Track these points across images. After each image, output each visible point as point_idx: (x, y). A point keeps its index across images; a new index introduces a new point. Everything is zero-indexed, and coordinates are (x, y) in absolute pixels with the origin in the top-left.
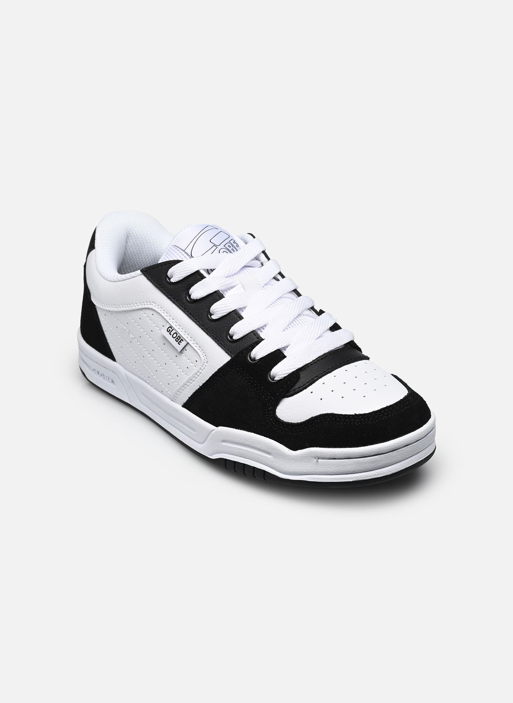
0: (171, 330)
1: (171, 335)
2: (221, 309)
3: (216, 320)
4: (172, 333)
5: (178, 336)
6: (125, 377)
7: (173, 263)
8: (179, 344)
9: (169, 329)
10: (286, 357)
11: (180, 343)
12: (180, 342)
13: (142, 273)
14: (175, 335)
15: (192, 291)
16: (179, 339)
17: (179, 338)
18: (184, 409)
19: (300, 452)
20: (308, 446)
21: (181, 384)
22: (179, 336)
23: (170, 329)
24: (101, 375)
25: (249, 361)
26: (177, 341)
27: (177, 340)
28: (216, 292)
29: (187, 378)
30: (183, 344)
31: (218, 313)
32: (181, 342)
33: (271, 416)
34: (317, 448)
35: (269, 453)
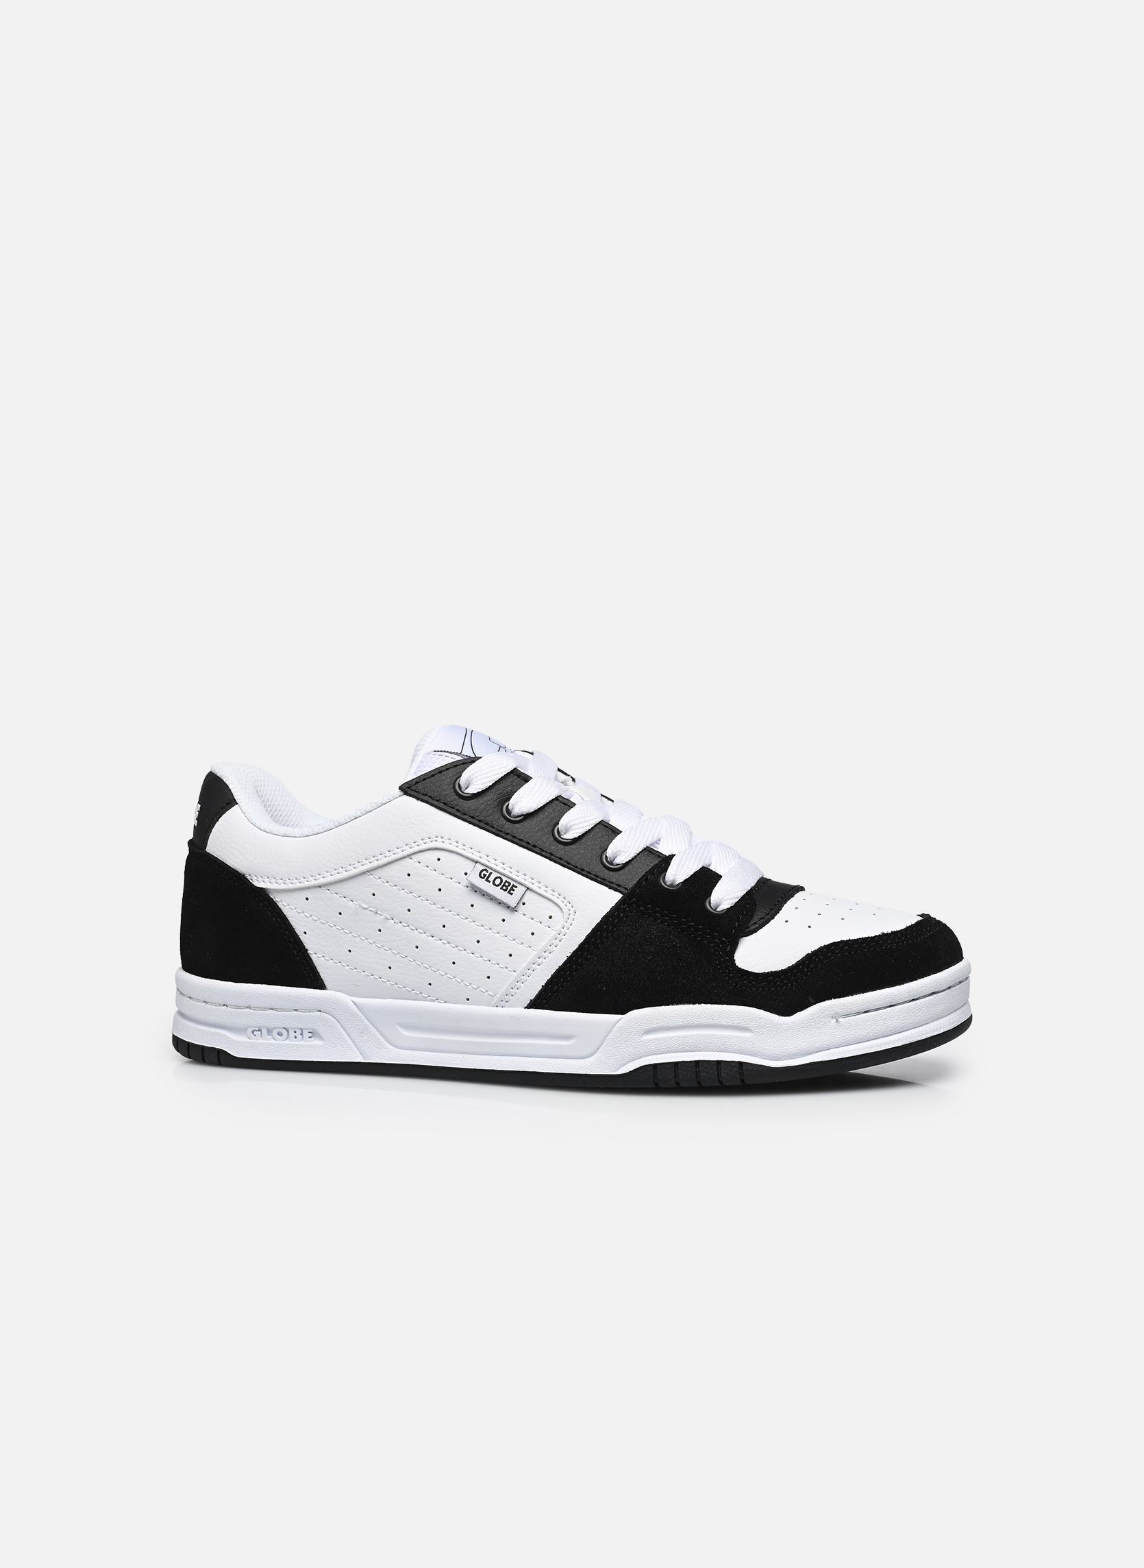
0: (488, 874)
1: (490, 882)
2: (577, 822)
3: (575, 841)
4: (491, 879)
5: (504, 881)
6: (356, 1010)
7: (464, 764)
8: (512, 894)
9: (482, 874)
10: (720, 877)
11: (512, 892)
12: (512, 889)
13: (401, 793)
14: (498, 881)
15: (516, 802)
16: (508, 887)
17: (507, 884)
18: (532, 1011)
19: (798, 1016)
20: (813, 1001)
21: (520, 969)
22: (506, 881)
23: (484, 872)
24: (280, 1034)
25: (668, 889)
26: (505, 890)
27: (504, 888)
28: (556, 799)
29: (532, 954)
30: (519, 890)
31: (576, 827)
32: (514, 890)
33: (729, 970)
34: (830, 1001)
35: (745, 1029)
